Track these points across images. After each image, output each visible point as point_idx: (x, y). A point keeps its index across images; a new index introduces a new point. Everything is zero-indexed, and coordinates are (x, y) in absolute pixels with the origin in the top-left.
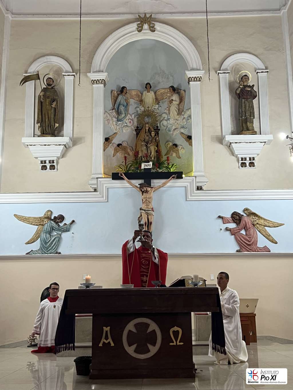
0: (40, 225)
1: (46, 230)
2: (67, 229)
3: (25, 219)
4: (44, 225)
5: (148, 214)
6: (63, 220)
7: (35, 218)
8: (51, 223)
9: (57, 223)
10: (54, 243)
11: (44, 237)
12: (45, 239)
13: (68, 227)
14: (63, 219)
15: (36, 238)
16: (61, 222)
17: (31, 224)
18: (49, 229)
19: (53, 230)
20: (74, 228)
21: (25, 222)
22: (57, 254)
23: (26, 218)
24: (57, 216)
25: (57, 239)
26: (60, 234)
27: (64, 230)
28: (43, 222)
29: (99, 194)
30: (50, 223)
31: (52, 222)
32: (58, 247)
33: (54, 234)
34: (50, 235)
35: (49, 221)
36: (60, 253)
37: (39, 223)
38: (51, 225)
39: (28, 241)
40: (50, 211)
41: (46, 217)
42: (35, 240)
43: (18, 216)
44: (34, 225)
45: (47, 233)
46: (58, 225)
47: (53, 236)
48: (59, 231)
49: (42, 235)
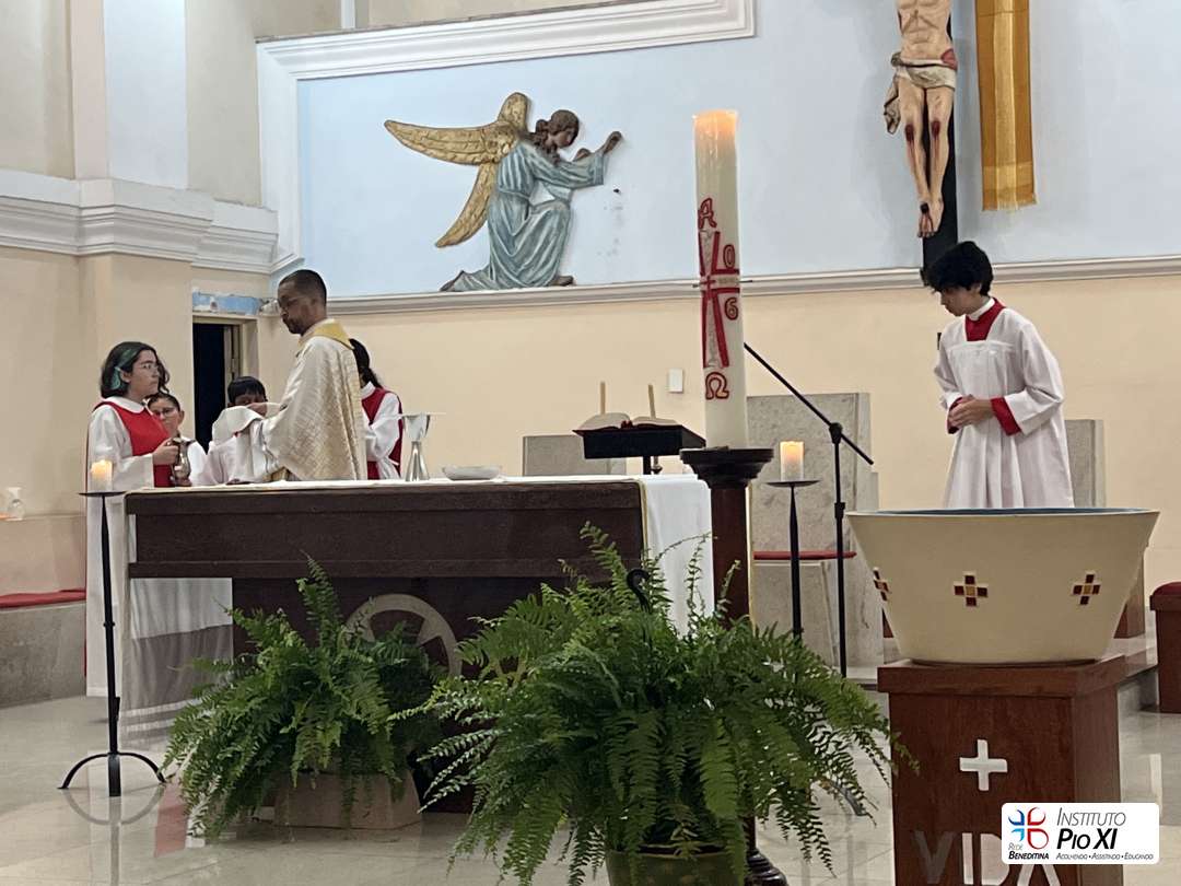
0: (485, 161)
1: (509, 184)
2: (592, 173)
3: (426, 137)
4: (498, 163)
5: (926, 86)
6: (576, 134)
7: (464, 134)
8: (525, 155)
9: (550, 150)
10: (542, 237)
11: (500, 215)
12: (507, 223)
13: (596, 165)
14: (572, 130)
15: (473, 218)
16: (567, 144)
17: (452, 160)
18: (520, 181)
19: (540, 183)
20: (621, 167)
21: (429, 151)
22: (555, 285)
23: (433, 133)
24: (548, 119)
25: (553, 222)
26: (566, 197)
27: (578, 182)
28: (493, 150)
30: (520, 151)
31: (531, 149)
32: (560, 254)
33: (543, 201)
34: (524, 206)
35: (515, 142)
36: (570, 281)
37: (481, 152)
38: (526, 161)
39: (447, 235)
40: (523, 96)
41: (503, 127)
42: (470, 227)
43: (399, 127)
44: (463, 162)
45: (511, 196)
46: (554, 160)
47: (538, 208)
48: (560, 186)
49: (495, 209)
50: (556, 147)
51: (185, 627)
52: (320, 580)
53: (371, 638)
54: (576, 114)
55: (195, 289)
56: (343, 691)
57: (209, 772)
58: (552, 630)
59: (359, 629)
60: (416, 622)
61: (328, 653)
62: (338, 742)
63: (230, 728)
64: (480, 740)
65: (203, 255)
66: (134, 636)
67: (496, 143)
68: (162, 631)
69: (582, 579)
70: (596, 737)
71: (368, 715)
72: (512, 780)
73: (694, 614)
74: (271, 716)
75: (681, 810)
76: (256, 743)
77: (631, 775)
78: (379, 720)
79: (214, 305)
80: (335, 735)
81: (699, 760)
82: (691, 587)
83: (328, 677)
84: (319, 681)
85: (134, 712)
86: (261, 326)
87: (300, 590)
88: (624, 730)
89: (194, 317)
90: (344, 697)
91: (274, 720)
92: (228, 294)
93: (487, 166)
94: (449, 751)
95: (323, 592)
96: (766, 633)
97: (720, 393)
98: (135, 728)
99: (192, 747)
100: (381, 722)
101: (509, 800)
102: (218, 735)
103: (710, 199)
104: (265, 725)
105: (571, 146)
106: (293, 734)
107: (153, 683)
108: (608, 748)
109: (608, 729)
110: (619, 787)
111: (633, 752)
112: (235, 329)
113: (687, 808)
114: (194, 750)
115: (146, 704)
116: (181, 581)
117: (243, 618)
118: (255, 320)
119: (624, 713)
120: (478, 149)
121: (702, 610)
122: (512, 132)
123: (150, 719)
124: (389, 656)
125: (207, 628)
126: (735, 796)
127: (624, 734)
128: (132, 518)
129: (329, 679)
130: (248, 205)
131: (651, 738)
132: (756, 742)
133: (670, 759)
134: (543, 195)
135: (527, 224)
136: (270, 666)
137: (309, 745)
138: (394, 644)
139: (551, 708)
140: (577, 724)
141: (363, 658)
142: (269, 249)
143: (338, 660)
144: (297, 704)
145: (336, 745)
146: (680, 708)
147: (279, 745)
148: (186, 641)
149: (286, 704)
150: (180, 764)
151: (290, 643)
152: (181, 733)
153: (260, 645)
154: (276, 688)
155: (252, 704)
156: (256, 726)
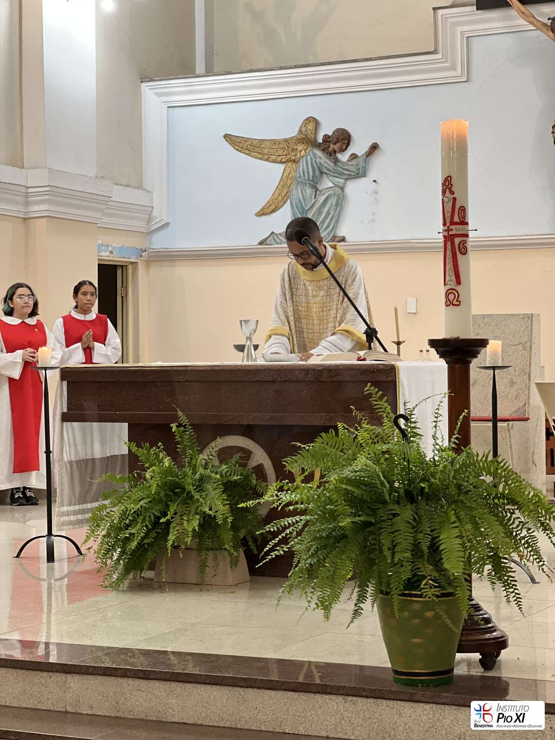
1: (304, 175)
2: (359, 170)
3: (251, 145)
4: (297, 162)
6: (348, 144)
7: (276, 143)
8: (315, 157)
9: (332, 154)
10: (325, 211)
11: (298, 195)
12: (302, 201)
13: (362, 164)
14: (346, 142)
15: (280, 197)
16: (343, 150)
17: (267, 160)
18: (311, 174)
19: (325, 175)
20: (377, 165)
22: (333, 241)
24: (330, 134)
25: (333, 201)
26: (342, 185)
27: (350, 175)
28: (294, 153)
29: (442, 58)
30: (311, 154)
31: (319, 153)
32: (337, 221)
33: (327, 187)
34: (314, 190)
35: (309, 149)
36: (343, 239)
38: (315, 161)
39: (263, 208)
40: (315, 119)
41: (300, 139)
42: (278, 204)
43: (233, 138)
44: (274, 162)
45: (306, 184)
46: (334, 160)
47: (322, 193)
48: (338, 177)
49: (294, 192)
50: (335, 152)
51: (98, 454)
52: (186, 425)
53: (217, 464)
54: (348, 130)
55: (100, 242)
56: (201, 496)
57: (113, 546)
58: (345, 453)
59: (211, 457)
60: (247, 454)
61: (191, 471)
62: (197, 528)
63: (127, 518)
64: (297, 522)
65: (106, 220)
66: (66, 459)
67: (297, 149)
68: (82, 456)
69: (365, 420)
70: (373, 521)
71: (217, 511)
72: (317, 548)
73: (437, 444)
74: (154, 511)
75: (428, 569)
76: (144, 528)
77: (395, 546)
78: (223, 514)
79: (111, 252)
80: (195, 523)
81: (439, 536)
82: (436, 427)
83: (191, 486)
84: (185, 489)
85: (65, 509)
86: (141, 267)
87: (173, 430)
88: (391, 517)
89: (99, 260)
90: (201, 500)
91: (156, 514)
92: (120, 245)
93: (290, 164)
94: (278, 528)
95: (187, 433)
96: (483, 457)
97: (455, 302)
98: (66, 518)
99: (104, 529)
100: (225, 517)
101: (315, 560)
102: (120, 523)
103: (450, 176)
104: (150, 516)
105: (346, 152)
106: (168, 523)
107: (77, 490)
108: (381, 528)
109: (381, 517)
110: (387, 554)
111: (397, 531)
112: (124, 268)
113: (431, 567)
114: (104, 532)
115: (73, 503)
116: (95, 425)
117: (136, 448)
118: (138, 262)
119: (391, 507)
120: (284, 153)
121: (442, 441)
122: (307, 143)
123: (75, 513)
124: (230, 475)
125: (112, 456)
126: (463, 560)
127: (391, 519)
128: (65, 383)
129: (191, 488)
130: (134, 188)
131: (408, 522)
132: (476, 526)
133: (420, 536)
134: (327, 183)
135: (316, 201)
136: (154, 479)
137: (178, 530)
138: (233, 467)
139: (343, 502)
140: (360, 513)
141: (213, 475)
142: (148, 216)
143: (197, 476)
144: (171, 504)
145: (195, 530)
146: (427, 504)
147: (159, 529)
148: (98, 464)
149: (163, 503)
150: (95, 541)
151: (167, 464)
152: (96, 521)
153: (147, 465)
154: (157, 493)
155: (142, 503)
156: (144, 518)
